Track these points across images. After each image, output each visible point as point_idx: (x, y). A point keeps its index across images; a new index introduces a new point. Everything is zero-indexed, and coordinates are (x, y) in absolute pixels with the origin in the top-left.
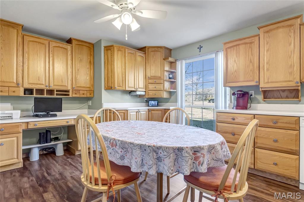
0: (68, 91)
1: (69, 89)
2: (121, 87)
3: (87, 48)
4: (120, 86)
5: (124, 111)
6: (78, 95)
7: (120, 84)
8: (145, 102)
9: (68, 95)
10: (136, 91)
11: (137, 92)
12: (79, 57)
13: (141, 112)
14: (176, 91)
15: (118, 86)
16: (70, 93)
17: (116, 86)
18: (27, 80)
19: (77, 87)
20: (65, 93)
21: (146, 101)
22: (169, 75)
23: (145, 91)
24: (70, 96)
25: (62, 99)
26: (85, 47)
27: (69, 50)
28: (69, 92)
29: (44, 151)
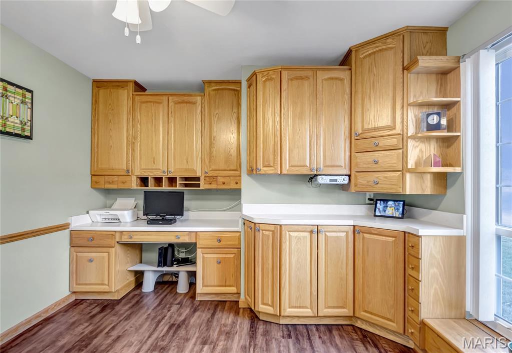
0: (198, 179)
1: (198, 175)
2: (271, 166)
3: (232, 92)
4: (269, 166)
5: (272, 228)
6: (214, 185)
7: (268, 161)
8: (368, 202)
9: (198, 185)
10: (316, 175)
11: (319, 177)
12: (217, 114)
13: (328, 234)
14: (458, 170)
15: (265, 166)
16: (202, 182)
17: (260, 165)
18: (139, 165)
19: (213, 170)
20: (192, 181)
21: (370, 199)
22: (428, 115)
23: (348, 173)
24: (202, 188)
25: (183, 193)
26: (227, 91)
27: (199, 104)
28: (200, 181)
29: (174, 277)
